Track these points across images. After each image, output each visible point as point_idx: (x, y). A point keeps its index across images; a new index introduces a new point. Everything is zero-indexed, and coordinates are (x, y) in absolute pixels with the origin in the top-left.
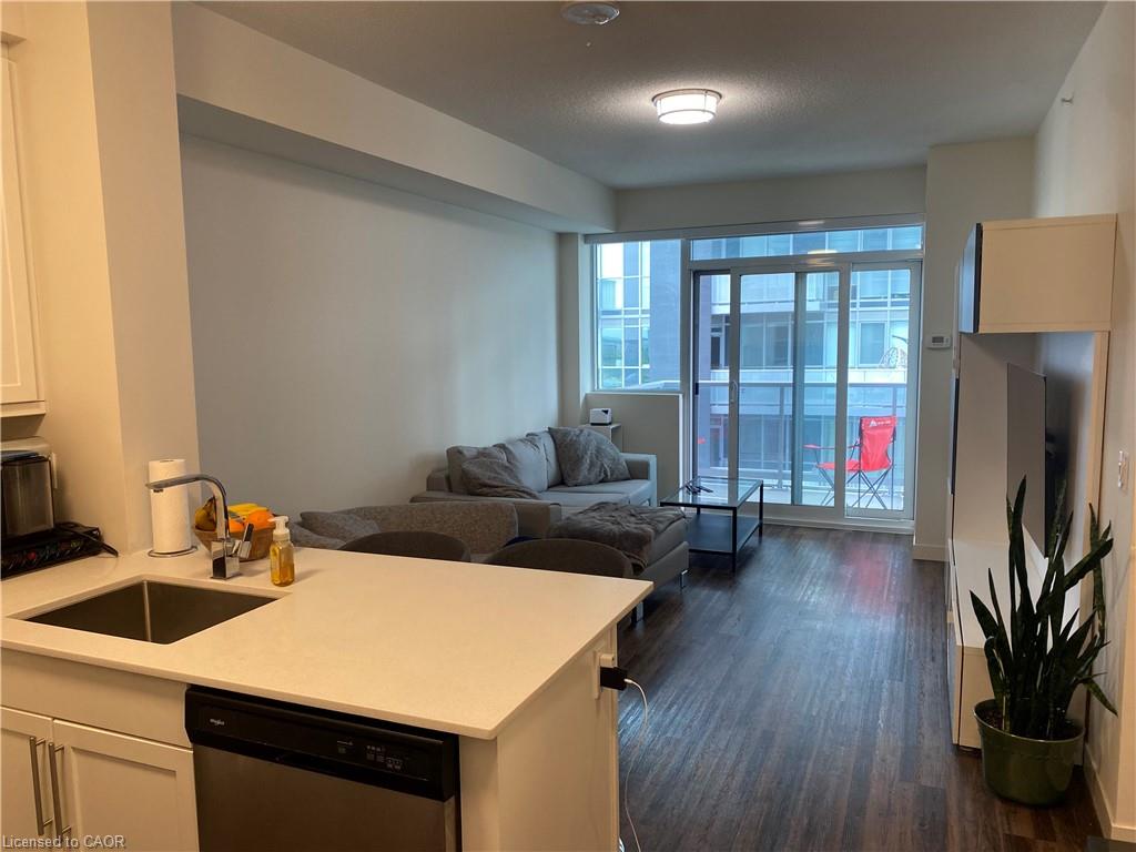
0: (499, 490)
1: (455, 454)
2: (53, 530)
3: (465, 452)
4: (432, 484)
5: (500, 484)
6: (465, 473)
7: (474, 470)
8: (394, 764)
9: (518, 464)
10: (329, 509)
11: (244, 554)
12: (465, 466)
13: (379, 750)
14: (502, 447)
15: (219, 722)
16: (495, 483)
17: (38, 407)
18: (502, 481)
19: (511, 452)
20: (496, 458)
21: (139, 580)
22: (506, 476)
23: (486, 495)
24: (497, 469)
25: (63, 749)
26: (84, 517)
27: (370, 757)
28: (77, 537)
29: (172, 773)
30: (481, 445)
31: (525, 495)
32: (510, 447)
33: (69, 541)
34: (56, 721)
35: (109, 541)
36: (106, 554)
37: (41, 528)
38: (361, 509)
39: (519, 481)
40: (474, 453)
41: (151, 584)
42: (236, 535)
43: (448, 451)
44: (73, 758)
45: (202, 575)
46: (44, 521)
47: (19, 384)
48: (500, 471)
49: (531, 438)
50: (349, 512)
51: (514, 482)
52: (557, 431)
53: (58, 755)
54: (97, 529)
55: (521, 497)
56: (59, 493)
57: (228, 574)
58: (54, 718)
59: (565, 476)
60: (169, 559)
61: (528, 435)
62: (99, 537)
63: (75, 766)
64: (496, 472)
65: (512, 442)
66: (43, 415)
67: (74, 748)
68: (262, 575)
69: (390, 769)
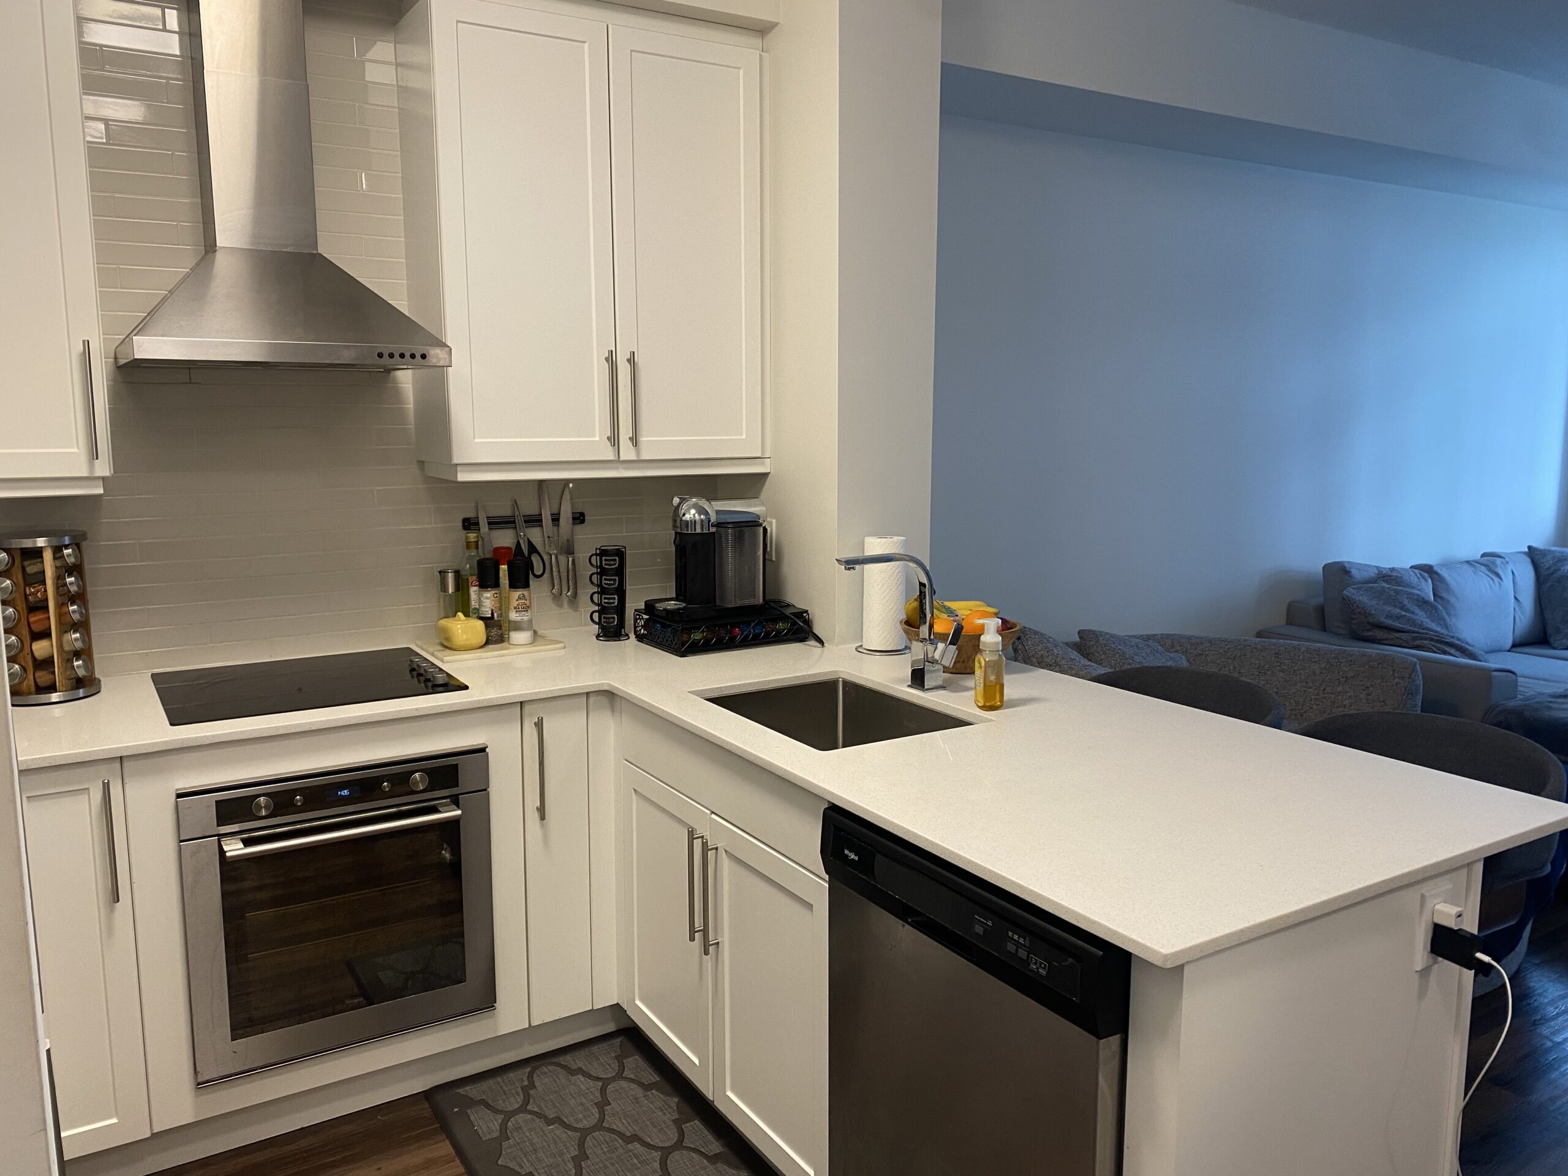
0: (1404, 636)
1: (1338, 572)
2: (762, 606)
3: (1354, 571)
4: (1294, 615)
5: (1407, 627)
6: (1348, 604)
7: (1363, 599)
8: (1039, 967)
9: (1453, 600)
10: (1119, 630)
11: (948, 661)
12: (1350, 592)
13: (1021, 941)
14: (1428, 570)
15: (852, 856)
16: (1396, 624)
17: (763, 464)
18: (1413, 623)
19: (1442, 580)
20: (1409, 585)
21: (833, 677)
22: (1421, 616)
23: (1380, 642)
24: (1406, 602)
25: (717, 849)
26: (796, 597)
27: (1011, 947)
28: (784, 618)
29: (810, 906)
30: (1386, 564)
31: (1453, 651)
32: (1444, 573)
33: (775, 621)
34: (713, 816)
35: (818, 630)
36: (813, 643)
37: (747, 602)
38: (1168, 636)
39: (1446, 626)
40: (1372, 573)
41: (846, 683)
42: (942, 637)
43: (1324, 568)
44: (725, 863)
45: (901, 681)
46: (754, 595)
47: (744, 437)
48: (1409, 606)
49: (1490, 563)
50: (1148, 638)
51: (1433, 626)
52: (1544, 553)
53: (711, 854)
54: (806, 612)
55: (1445, 653)
56: (772, 565)
57: (928, 684)
58: (713, 813)
59: (1550, 631)
60: (878, 657)
61: (1484, 555)
62: (808, 623)
63: (726, 873)
64: (1403, 608)
65: (1448, 564)
66: (766, 475)
67: (726, 851)
68: (966, 694)
69: (1032, 971)
